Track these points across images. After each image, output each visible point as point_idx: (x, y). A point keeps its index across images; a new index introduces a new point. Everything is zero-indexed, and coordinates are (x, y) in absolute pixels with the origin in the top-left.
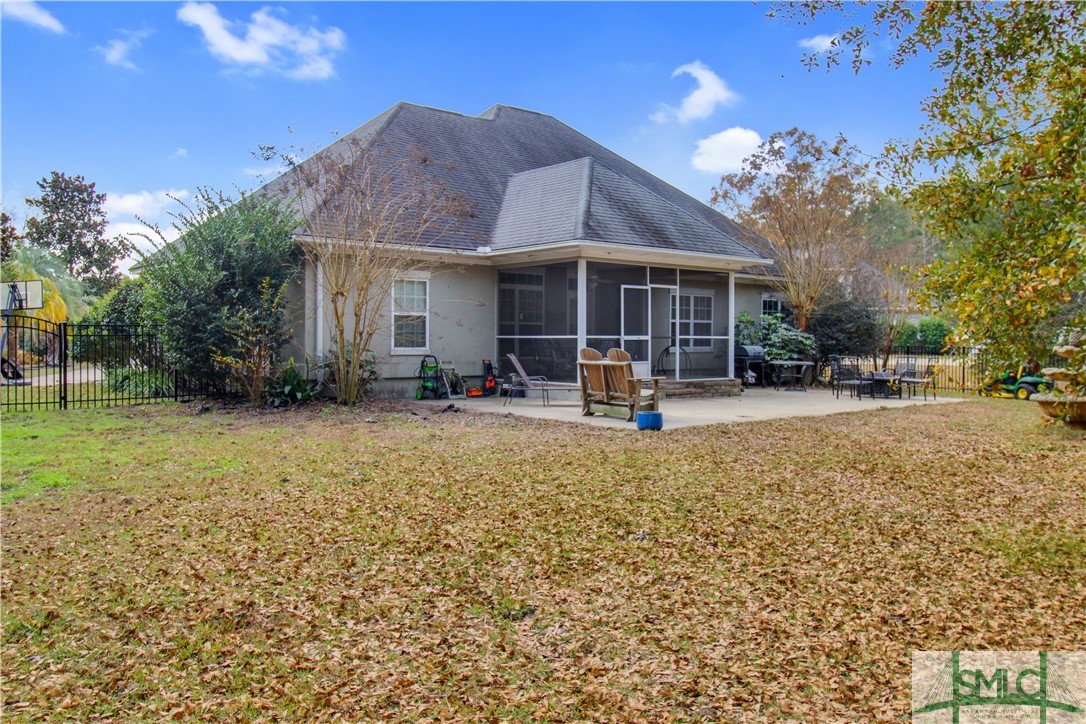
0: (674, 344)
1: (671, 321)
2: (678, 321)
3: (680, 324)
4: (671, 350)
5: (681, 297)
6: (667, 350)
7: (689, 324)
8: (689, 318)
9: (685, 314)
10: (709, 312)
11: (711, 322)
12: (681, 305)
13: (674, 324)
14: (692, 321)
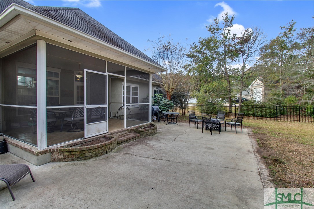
0: (124, 105)
1: (123, 96)
2: (125, 96)
3: (127, 97)
4: (123, 108)
5: (127, 87)
6: (121, 107)
7: (130, 97)
8: (130, 95)
9: (128, 93)
10: (137, 93)
11: (138, 96)
12: (127, 90)
13: (124, 97)
14: (131, 96)
